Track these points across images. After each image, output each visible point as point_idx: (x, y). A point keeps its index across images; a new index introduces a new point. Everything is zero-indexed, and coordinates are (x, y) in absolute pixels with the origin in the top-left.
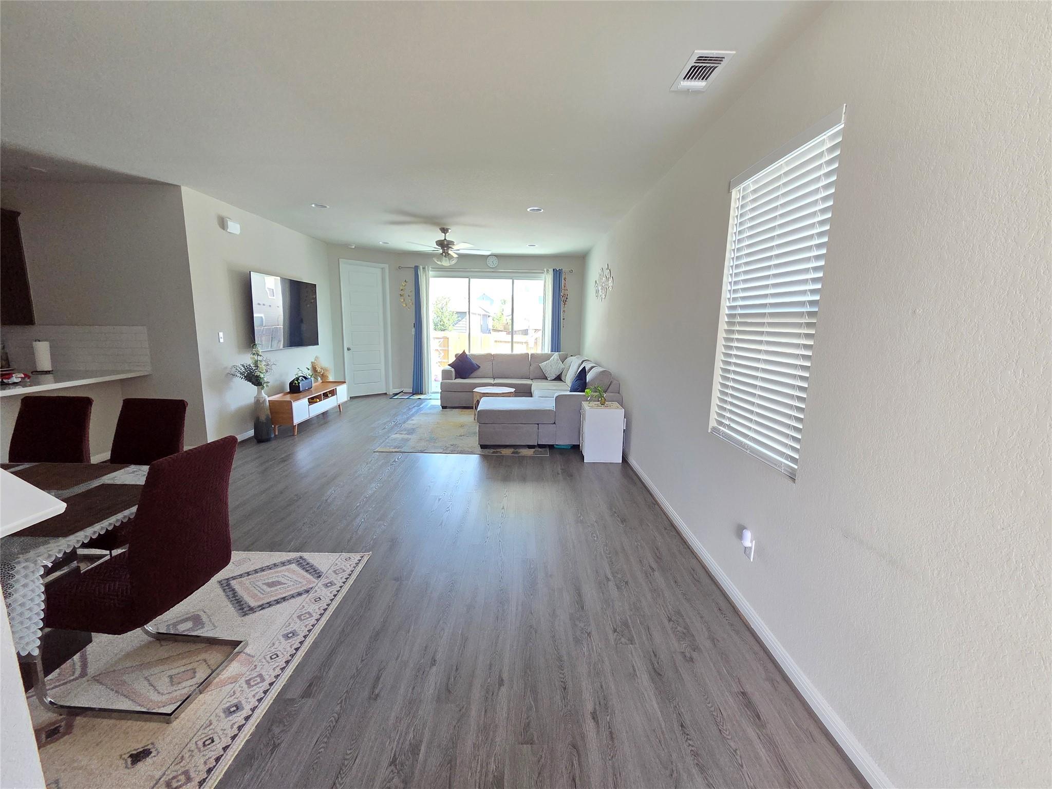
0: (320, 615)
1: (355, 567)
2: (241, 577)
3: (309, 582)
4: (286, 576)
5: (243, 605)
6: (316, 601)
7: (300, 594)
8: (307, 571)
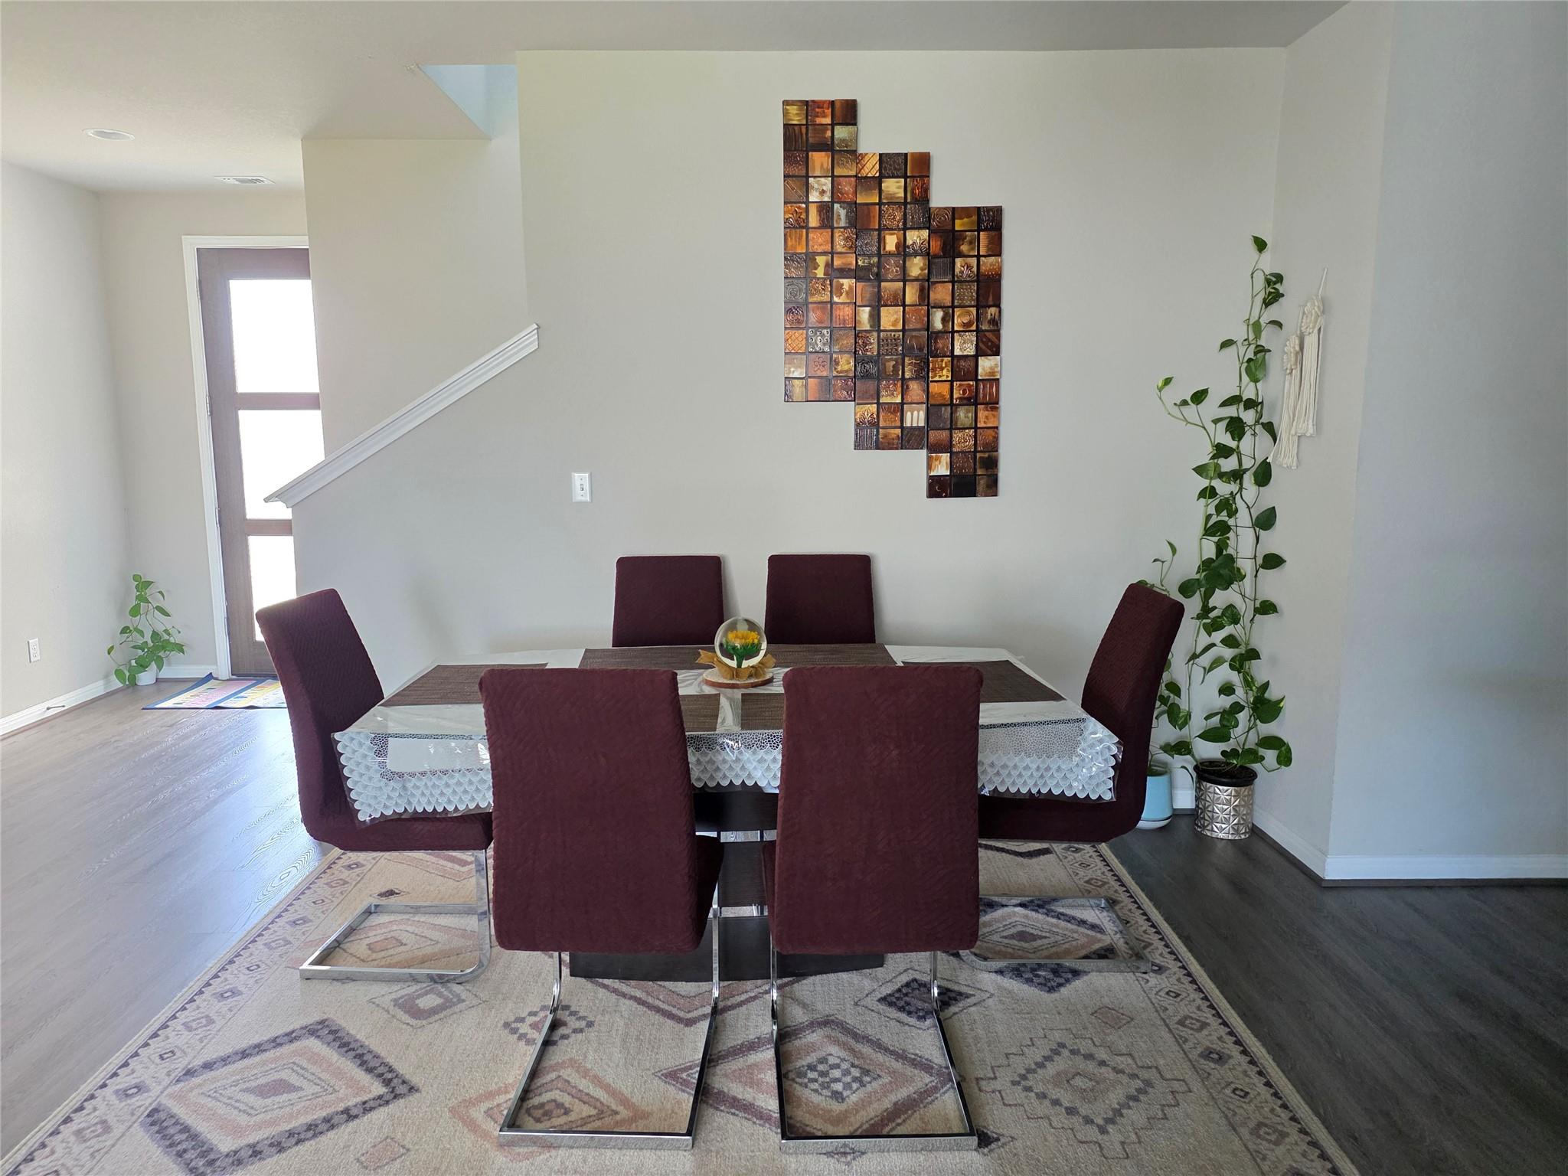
2: (364, 1103)
3: (179, 1097)
4: (244, 1111)
5: (334, 1040)
6: (172, 1052)
7: (208, 1066)
8: (186, 1129)
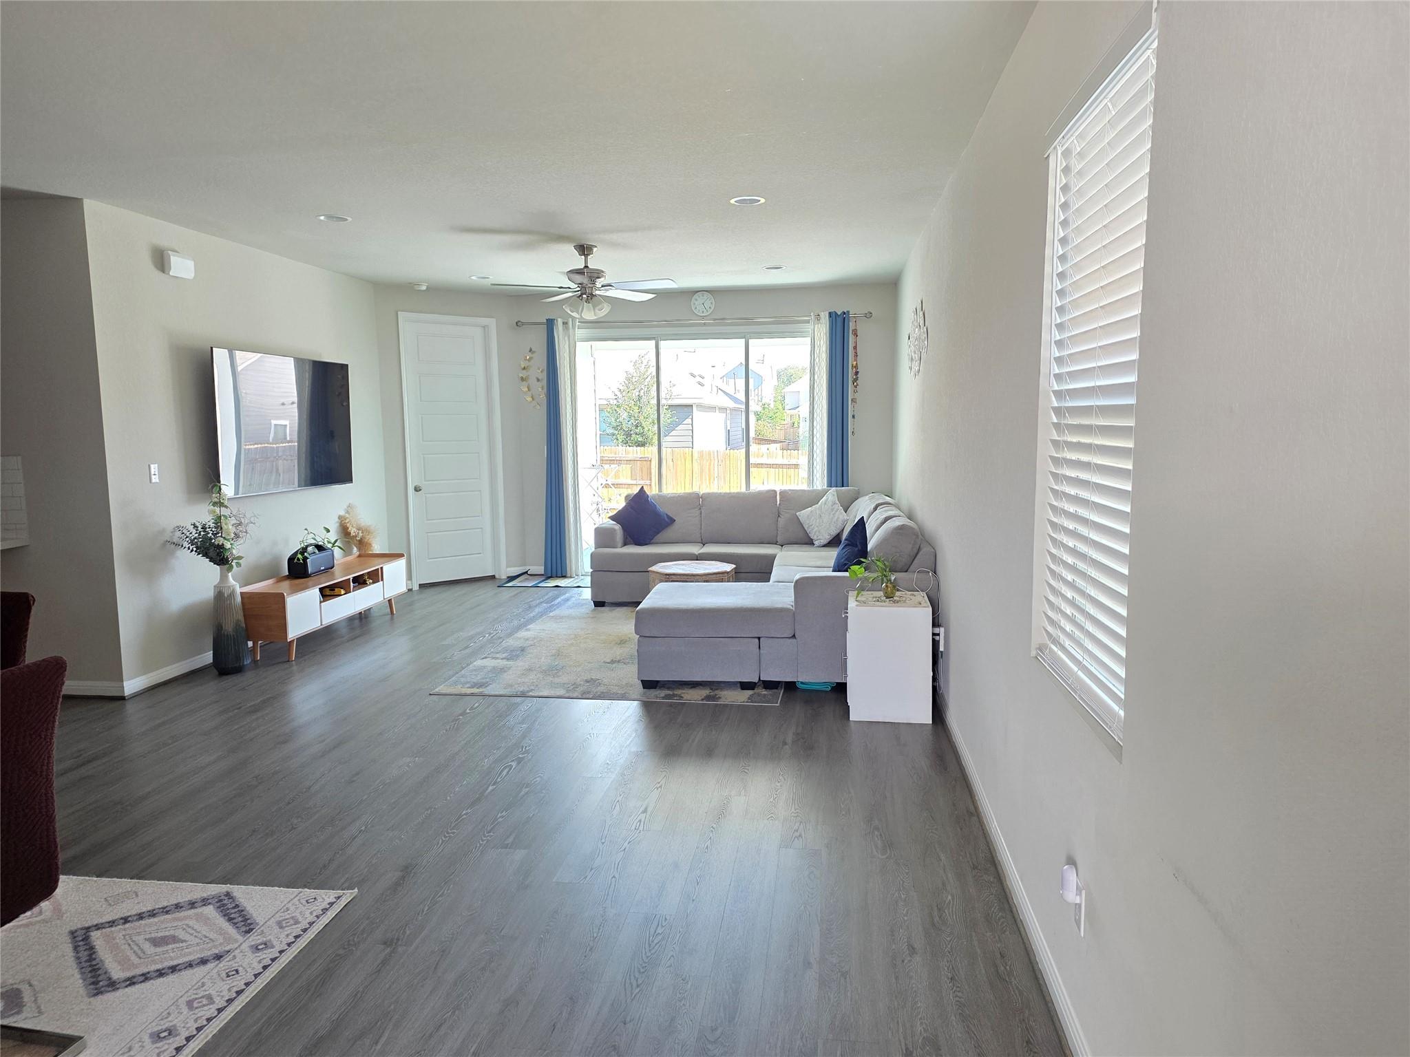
0: (227, 1001)
1: (318, 917)
2: (112, 926)
3: (229, 939)
4: (190, 927)
5: (99, 975)
6: (228, 976)
7: (204, 962)
8: (230, 920)
